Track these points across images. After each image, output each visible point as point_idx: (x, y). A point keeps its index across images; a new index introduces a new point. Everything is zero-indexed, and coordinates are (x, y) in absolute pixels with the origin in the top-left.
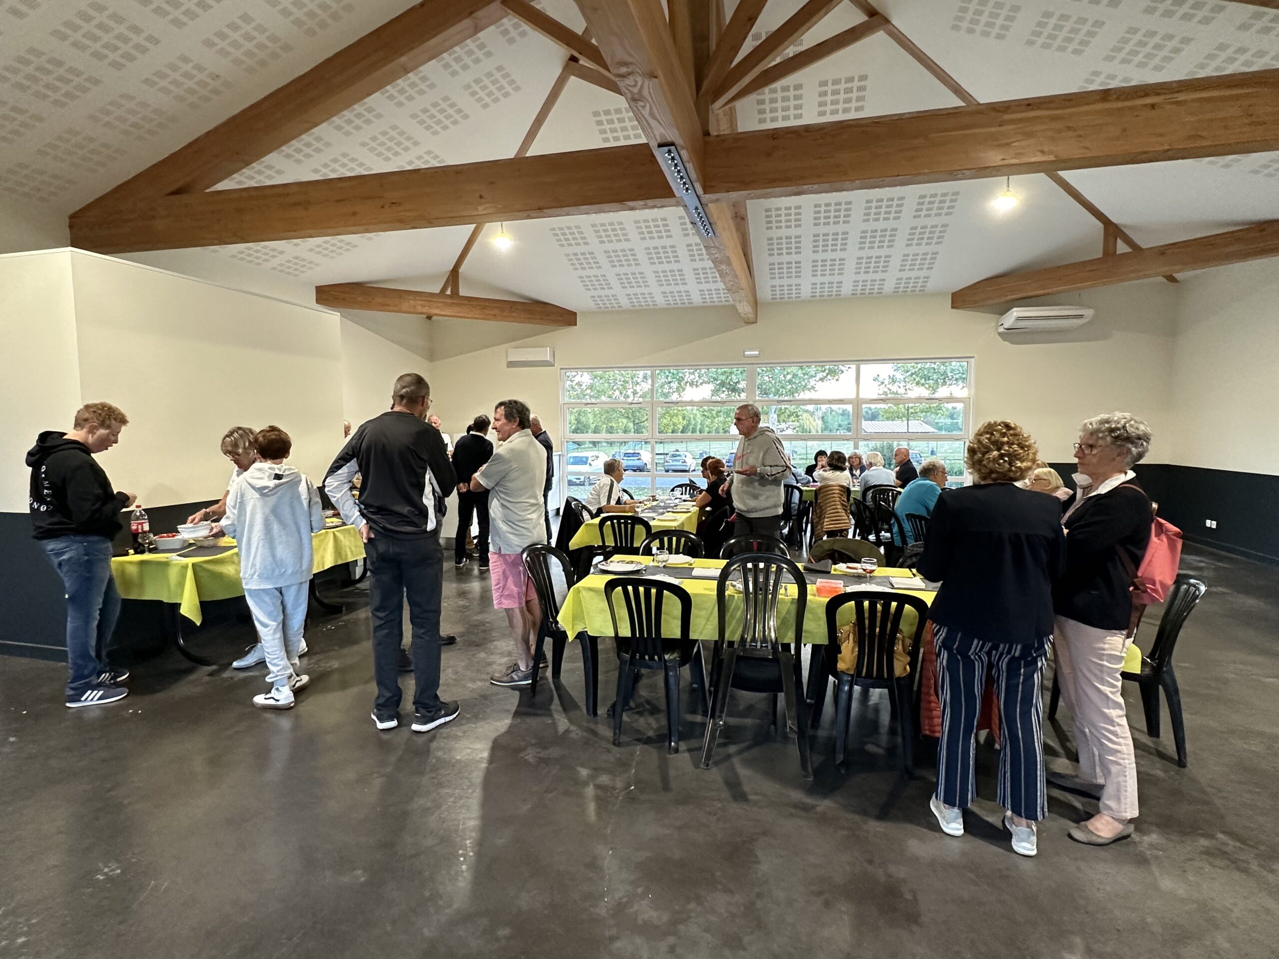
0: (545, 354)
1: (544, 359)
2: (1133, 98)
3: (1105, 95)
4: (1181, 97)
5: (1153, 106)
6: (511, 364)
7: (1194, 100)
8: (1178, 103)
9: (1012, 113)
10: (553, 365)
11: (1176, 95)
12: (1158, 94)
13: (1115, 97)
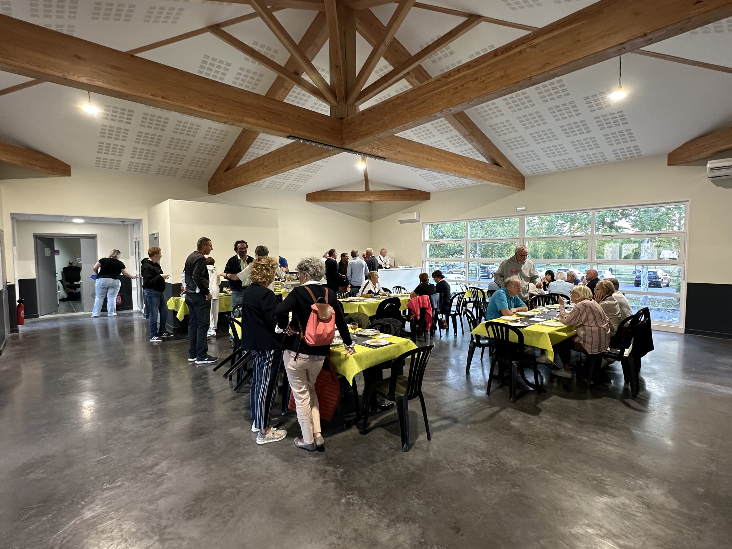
0: (414, 216)
1: (413, 218)
2: (510, 50)
3: (496, 53)
4: (536, 41)
5: (520, 52)
6: (402, 222)
7: (544, 41)
8: (534, 47)
9: (453, 76)
10: (419, 221)
11: (532, 42)
12: (523, 44)
13: (500, 53)
